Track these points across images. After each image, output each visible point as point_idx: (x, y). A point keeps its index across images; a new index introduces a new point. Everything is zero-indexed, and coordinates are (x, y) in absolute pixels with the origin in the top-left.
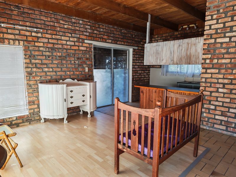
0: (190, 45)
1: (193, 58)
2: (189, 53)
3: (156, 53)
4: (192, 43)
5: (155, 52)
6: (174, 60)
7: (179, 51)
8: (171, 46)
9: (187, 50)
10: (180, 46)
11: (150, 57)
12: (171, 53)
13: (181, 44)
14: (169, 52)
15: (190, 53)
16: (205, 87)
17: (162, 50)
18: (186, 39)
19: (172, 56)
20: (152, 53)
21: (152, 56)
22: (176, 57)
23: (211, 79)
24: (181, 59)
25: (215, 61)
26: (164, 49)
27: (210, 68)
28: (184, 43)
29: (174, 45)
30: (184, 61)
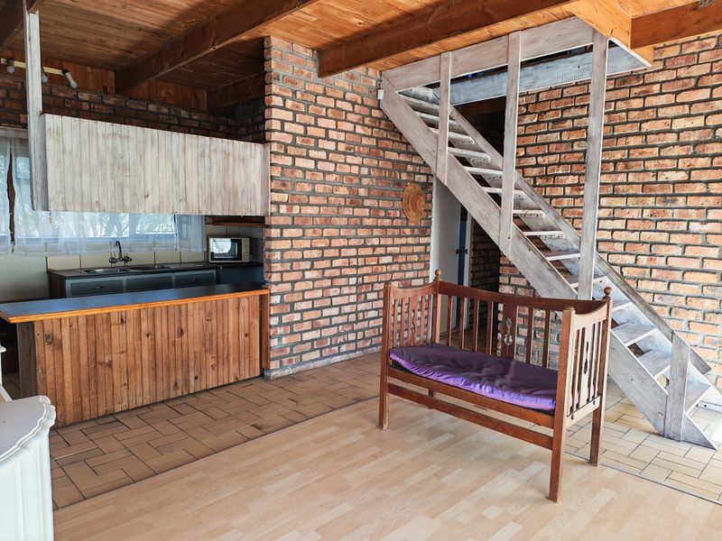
0: (231, 157)
1: (242, 196)
2: (231, 181)
3: (112, 165)
4: (237, 155)
5: (109, 159)
6: (189, 199)
7: (201, 171)
8: (174, 151)
9: (226, 171)
10: (203, 155)
11: (86, 178)
12: (175, 174)
13: (207, 151)
14: (169, 172)
15: (234, 184)
16: (282, 272)
17: (142, 157)
18: (220, 139)
19: (182, 183)
20: (94, 161)
21: (92, 174)
22: (195, 190)
23: (291, 252)
24: (210, 196)
25: (296, 209)
26: (150, 155)
27: (287, 227)
28: (215, 150)
29: (184, 149)
30: (220, 202)
